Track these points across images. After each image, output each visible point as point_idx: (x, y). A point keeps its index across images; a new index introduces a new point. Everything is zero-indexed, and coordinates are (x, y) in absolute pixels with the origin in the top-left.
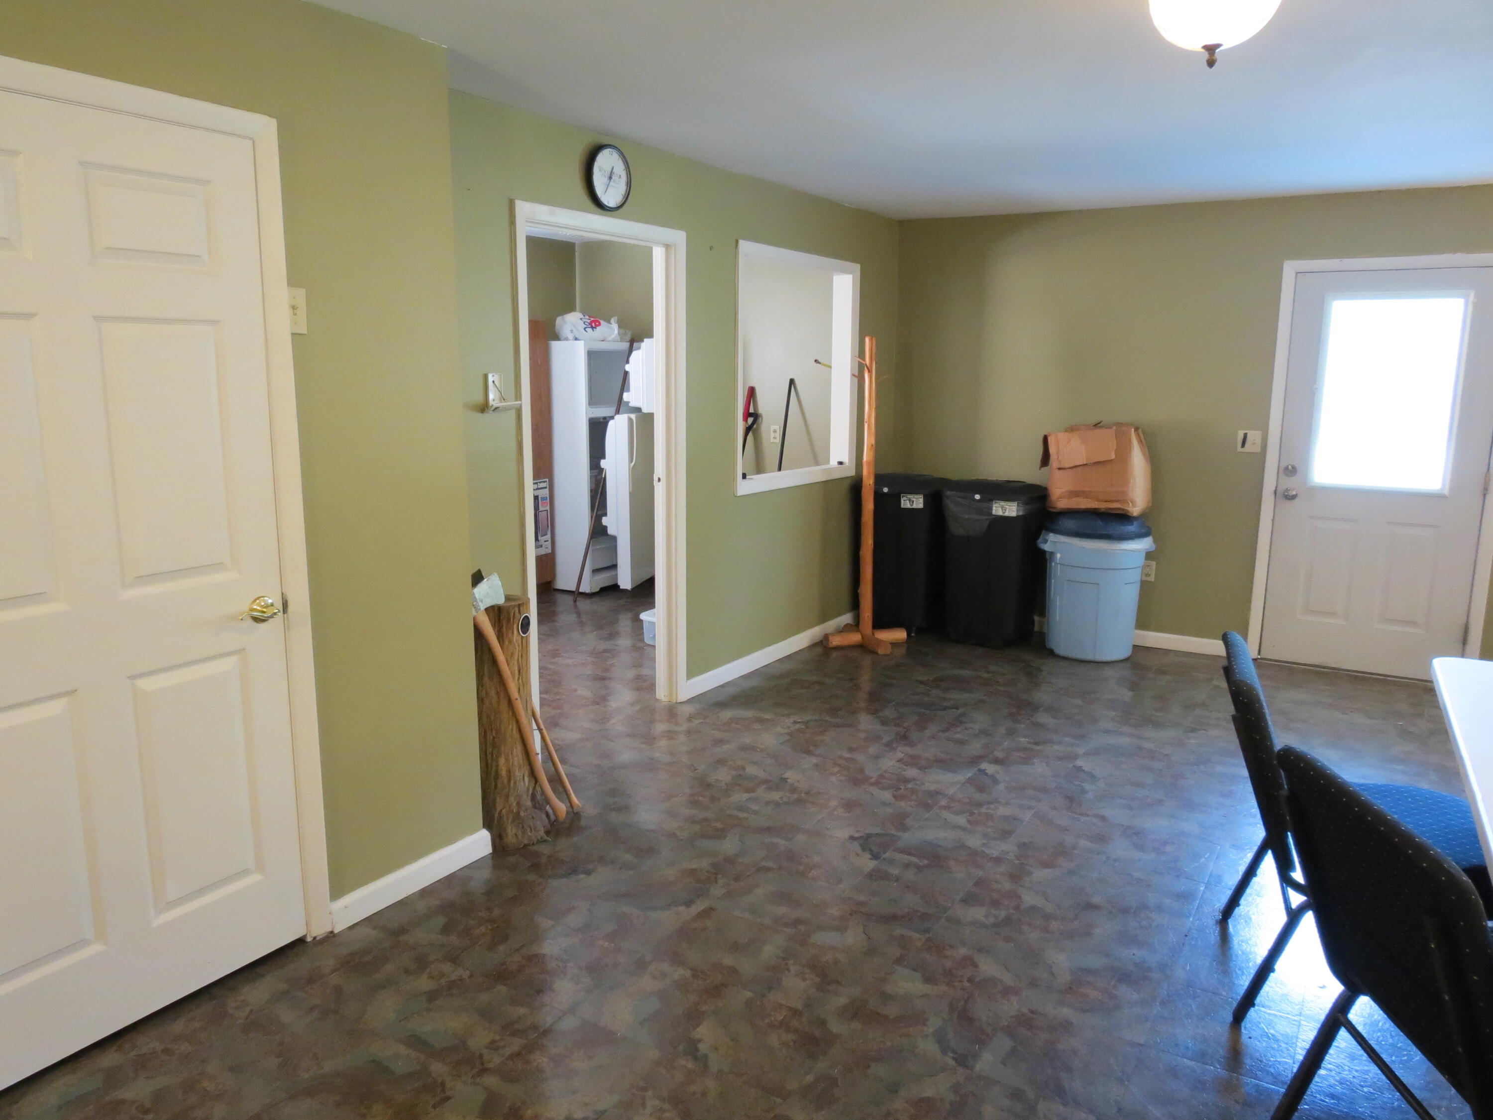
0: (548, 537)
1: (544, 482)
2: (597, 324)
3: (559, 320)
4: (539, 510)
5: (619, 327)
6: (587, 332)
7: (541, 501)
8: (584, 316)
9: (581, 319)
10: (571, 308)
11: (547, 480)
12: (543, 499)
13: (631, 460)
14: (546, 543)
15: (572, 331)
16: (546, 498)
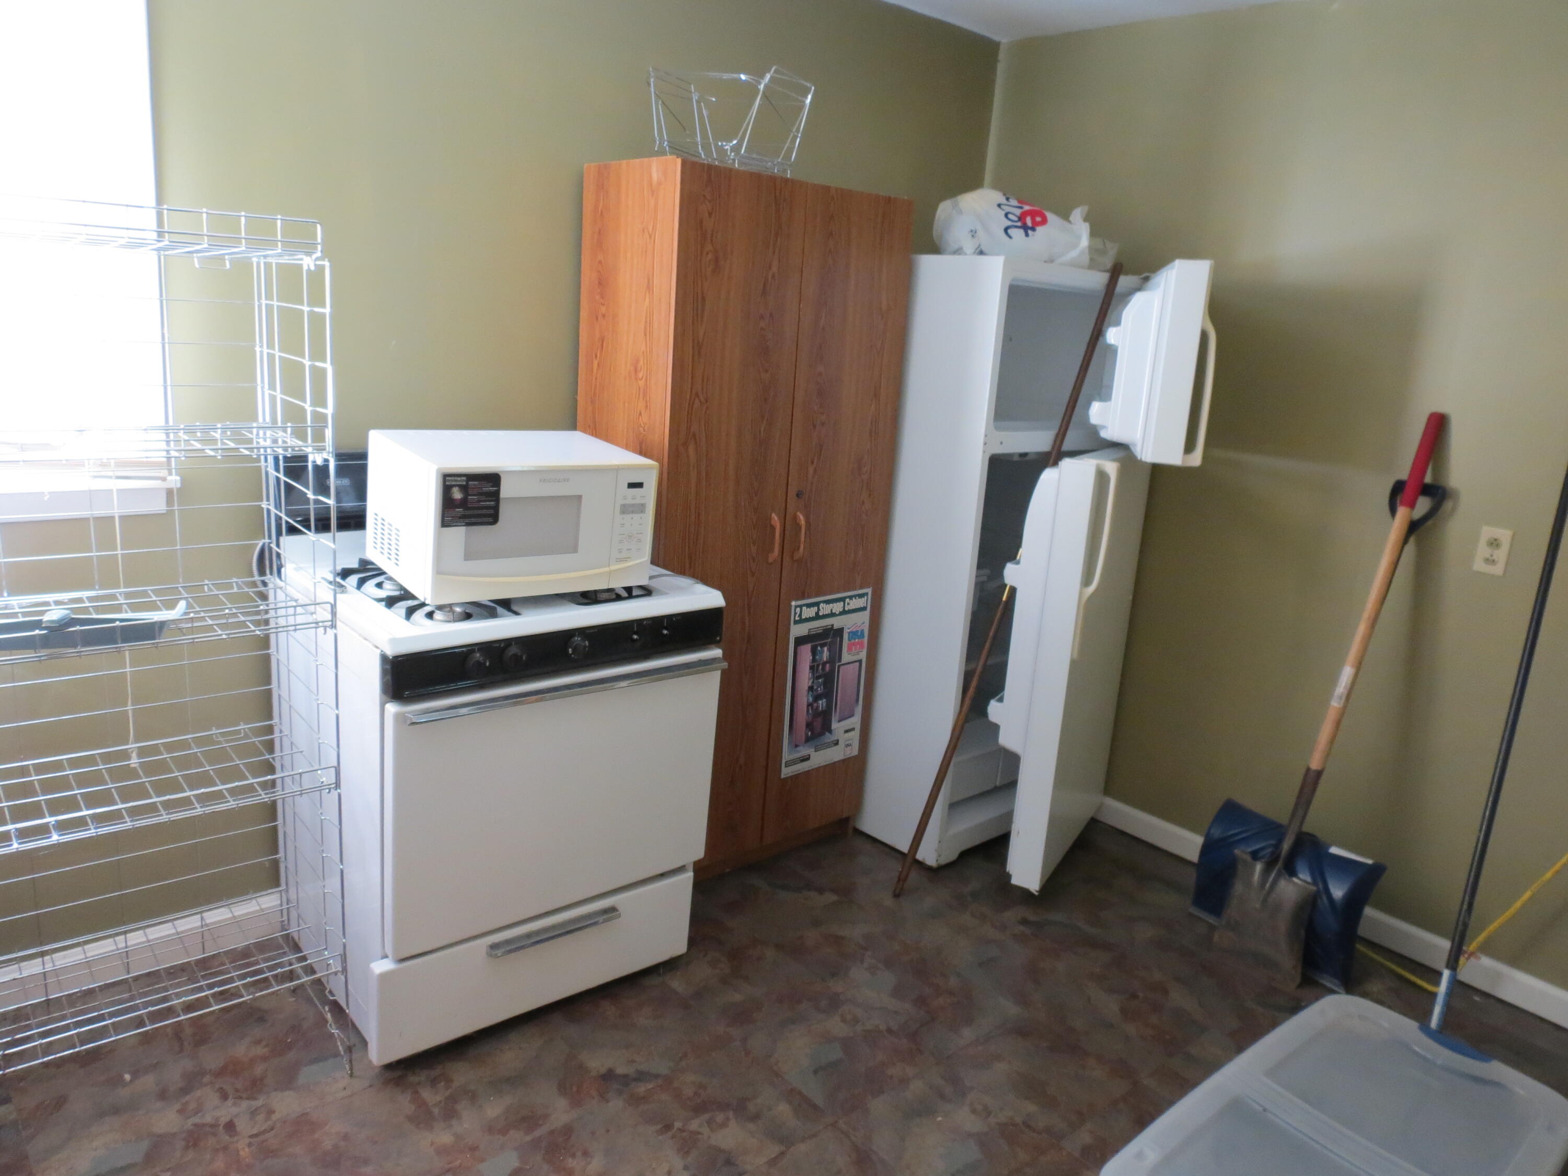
0: (855, 721)
1: (861, 596)
2: (1038, 219)
3: (944, 209)
4: (840, 660)
5: (1093, 234)
6: (1010, 237)
7: (849, 640)
8: (1008, 199)
9: (999, 205)
10: (972, 183)
11: (869, 591)
12: (853, 634)
13: (1087, 579)
14: (847, 735)
15: (973, 233)
16: (862, 631)
